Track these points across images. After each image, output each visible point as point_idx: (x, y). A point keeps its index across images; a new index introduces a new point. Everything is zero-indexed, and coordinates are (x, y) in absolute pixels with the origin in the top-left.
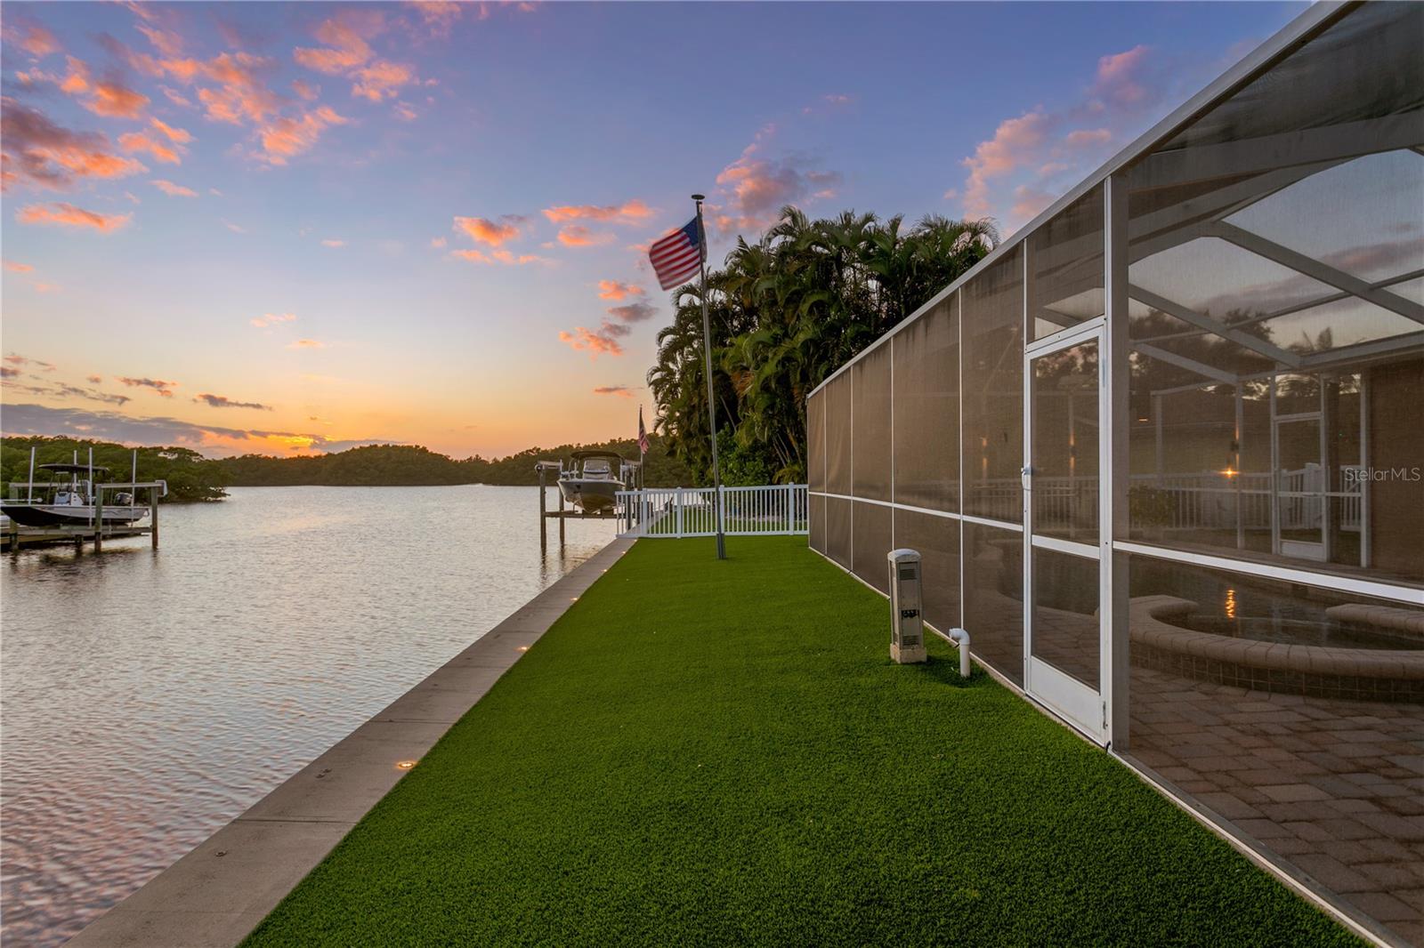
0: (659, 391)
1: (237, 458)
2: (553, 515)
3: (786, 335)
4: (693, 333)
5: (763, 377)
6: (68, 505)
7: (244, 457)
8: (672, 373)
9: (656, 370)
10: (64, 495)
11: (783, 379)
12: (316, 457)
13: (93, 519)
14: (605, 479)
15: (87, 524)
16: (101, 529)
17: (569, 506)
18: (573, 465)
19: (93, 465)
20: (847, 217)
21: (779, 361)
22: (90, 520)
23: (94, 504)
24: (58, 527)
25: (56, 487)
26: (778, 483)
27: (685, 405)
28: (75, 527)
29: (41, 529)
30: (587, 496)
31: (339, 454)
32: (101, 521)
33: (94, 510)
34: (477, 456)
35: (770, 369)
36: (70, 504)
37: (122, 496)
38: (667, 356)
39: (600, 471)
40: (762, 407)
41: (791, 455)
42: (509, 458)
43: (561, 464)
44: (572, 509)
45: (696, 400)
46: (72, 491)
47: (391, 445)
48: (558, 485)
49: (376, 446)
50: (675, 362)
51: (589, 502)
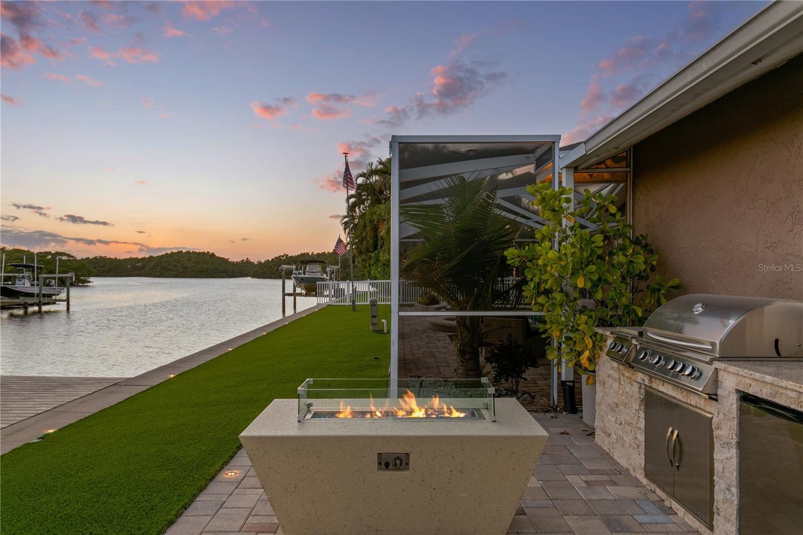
0: (346, 228)
1: (91, 258)
2: (290, 295)
6: (23, 286)
7: (96, 258)
8: (354, 218)
9: (345, 217)
10: (21, 280)
12: (142, 258)
13: (37, 294)
14: (318, 275)
15: (34, 296)
16: (42, 299)
17: (298, 290)
18: (301, 267)
19: (37, 264)
22: (36, 294)
23: (38, 285)
24: (18, 298)
25: (16, 276)
28: (27, 298)
29: (9, 299)
30: (307, 284)
31: (157, 257)
32: (42, 295)
33: (38, 289)
34: (247, 259)
36: (24, 285)
37: (50, 281)
39: (315, 271)
42: (268, 260)
43: (294, 267)
44: (300, 292)
46: (25, 278)
47: (191, 251)
48: (292, 279)
49: (181, 252)
50: (355, 213)
51: (308, 288)
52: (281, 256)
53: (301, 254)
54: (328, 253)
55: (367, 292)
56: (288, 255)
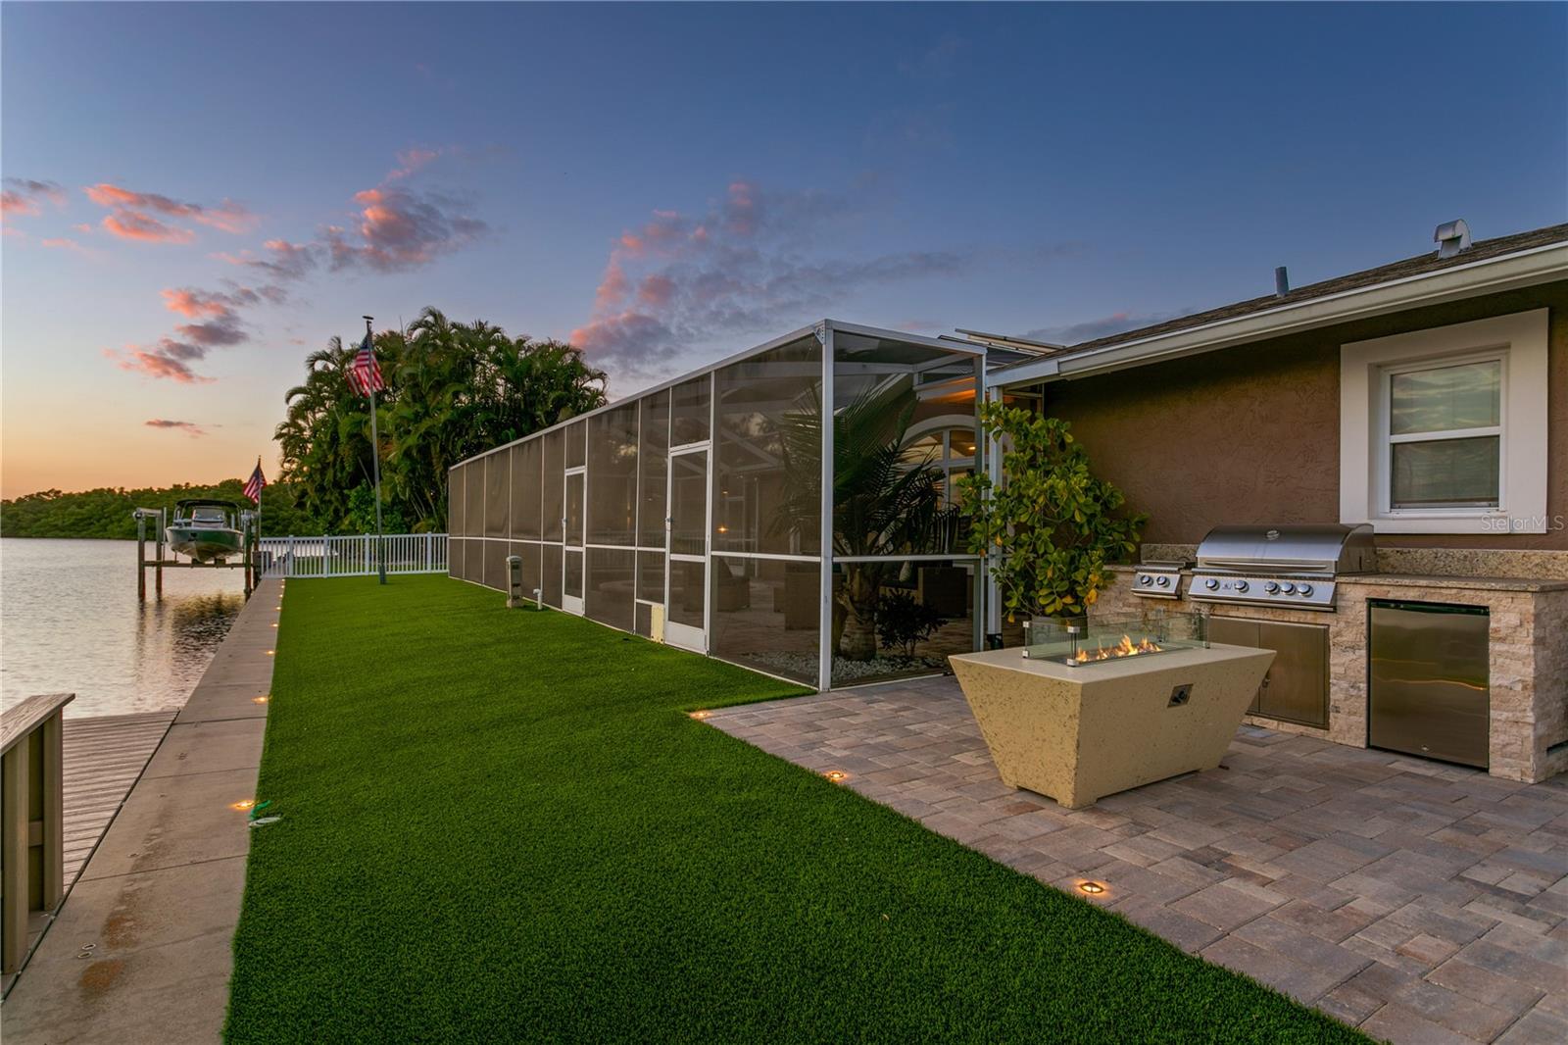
0: (286, 445)
2: (152, 564)
3: (427, 414)
4: (327, 394)
5: (405, 446)
8: (301, 430)
9: (284, 426)
11: (424, 450)
14: (221, 528)
20: (481, 326)
21: (421, 435)
26: (416, 533)
27: (319, 460)
30: (199, 545)
35: (412, 440)
38: (297, 413)
39: (212, 520)
40: (405, 471)
41: (427, 510)
43: (162, 512)
44: (178, 559)
45: (331, 458)
50: (305, 419)
51: (203, 551)
52: (44, 493)
53: (95, 491)
54: (159, 490)
55: (322, 558)
56: (60, 492)
